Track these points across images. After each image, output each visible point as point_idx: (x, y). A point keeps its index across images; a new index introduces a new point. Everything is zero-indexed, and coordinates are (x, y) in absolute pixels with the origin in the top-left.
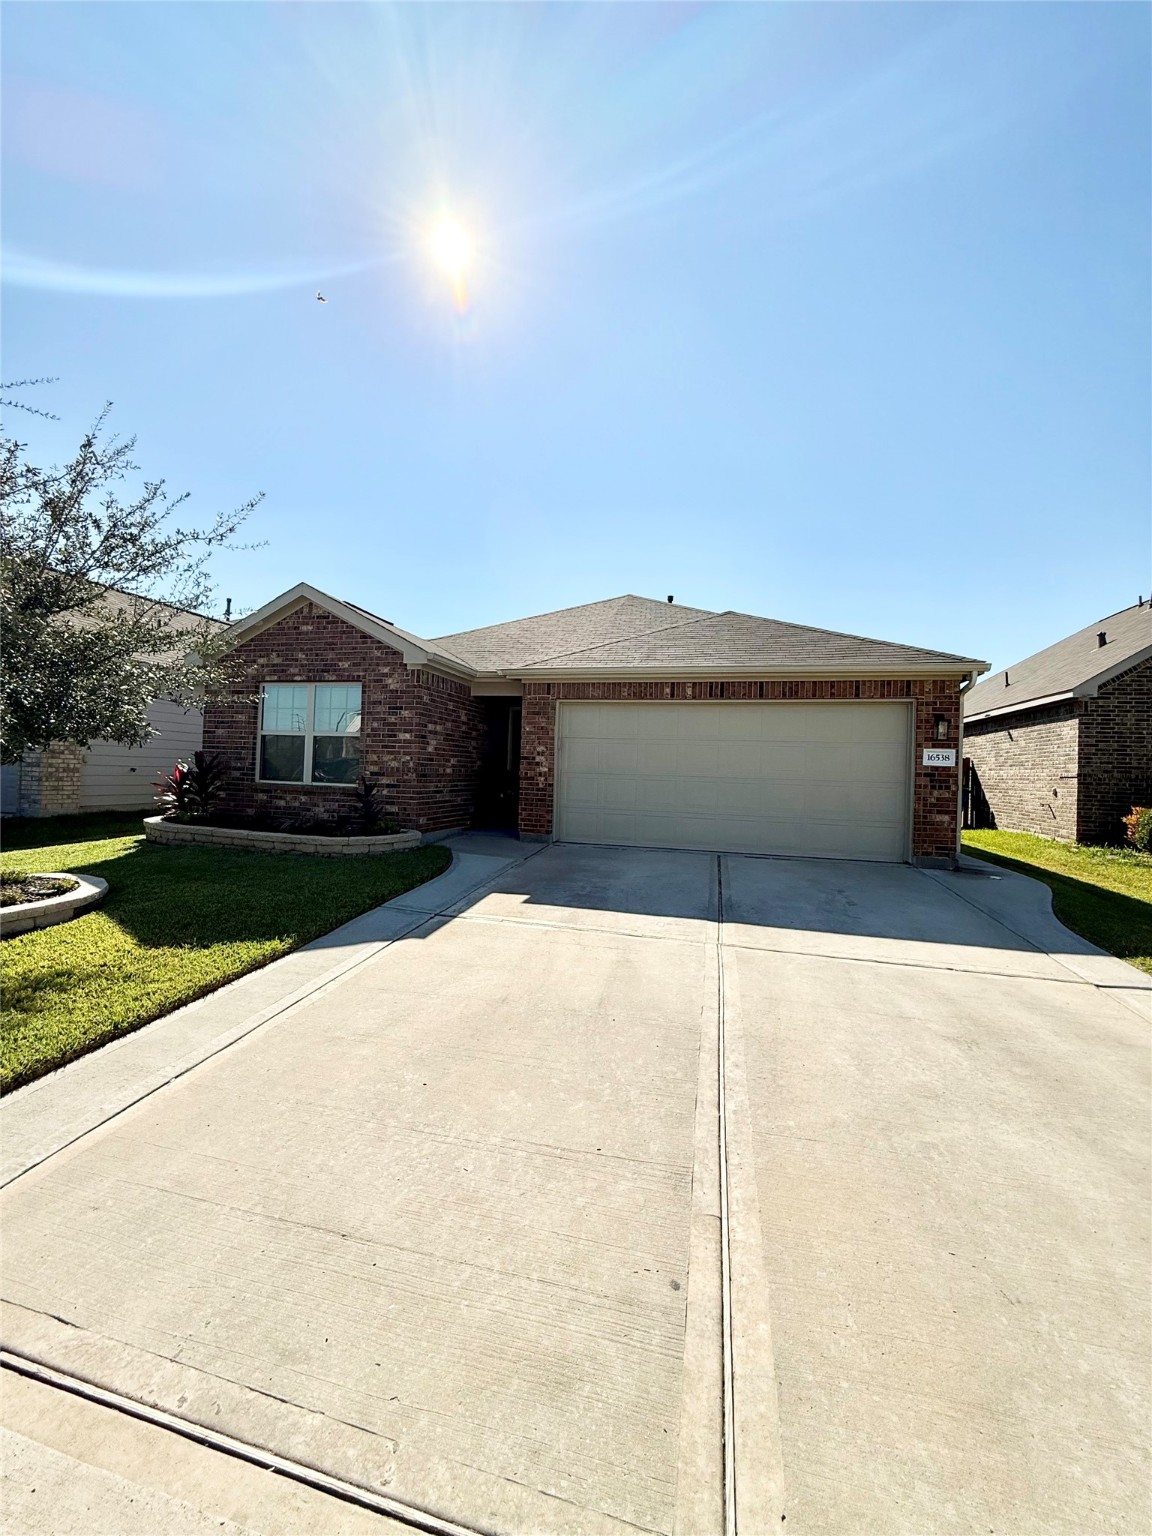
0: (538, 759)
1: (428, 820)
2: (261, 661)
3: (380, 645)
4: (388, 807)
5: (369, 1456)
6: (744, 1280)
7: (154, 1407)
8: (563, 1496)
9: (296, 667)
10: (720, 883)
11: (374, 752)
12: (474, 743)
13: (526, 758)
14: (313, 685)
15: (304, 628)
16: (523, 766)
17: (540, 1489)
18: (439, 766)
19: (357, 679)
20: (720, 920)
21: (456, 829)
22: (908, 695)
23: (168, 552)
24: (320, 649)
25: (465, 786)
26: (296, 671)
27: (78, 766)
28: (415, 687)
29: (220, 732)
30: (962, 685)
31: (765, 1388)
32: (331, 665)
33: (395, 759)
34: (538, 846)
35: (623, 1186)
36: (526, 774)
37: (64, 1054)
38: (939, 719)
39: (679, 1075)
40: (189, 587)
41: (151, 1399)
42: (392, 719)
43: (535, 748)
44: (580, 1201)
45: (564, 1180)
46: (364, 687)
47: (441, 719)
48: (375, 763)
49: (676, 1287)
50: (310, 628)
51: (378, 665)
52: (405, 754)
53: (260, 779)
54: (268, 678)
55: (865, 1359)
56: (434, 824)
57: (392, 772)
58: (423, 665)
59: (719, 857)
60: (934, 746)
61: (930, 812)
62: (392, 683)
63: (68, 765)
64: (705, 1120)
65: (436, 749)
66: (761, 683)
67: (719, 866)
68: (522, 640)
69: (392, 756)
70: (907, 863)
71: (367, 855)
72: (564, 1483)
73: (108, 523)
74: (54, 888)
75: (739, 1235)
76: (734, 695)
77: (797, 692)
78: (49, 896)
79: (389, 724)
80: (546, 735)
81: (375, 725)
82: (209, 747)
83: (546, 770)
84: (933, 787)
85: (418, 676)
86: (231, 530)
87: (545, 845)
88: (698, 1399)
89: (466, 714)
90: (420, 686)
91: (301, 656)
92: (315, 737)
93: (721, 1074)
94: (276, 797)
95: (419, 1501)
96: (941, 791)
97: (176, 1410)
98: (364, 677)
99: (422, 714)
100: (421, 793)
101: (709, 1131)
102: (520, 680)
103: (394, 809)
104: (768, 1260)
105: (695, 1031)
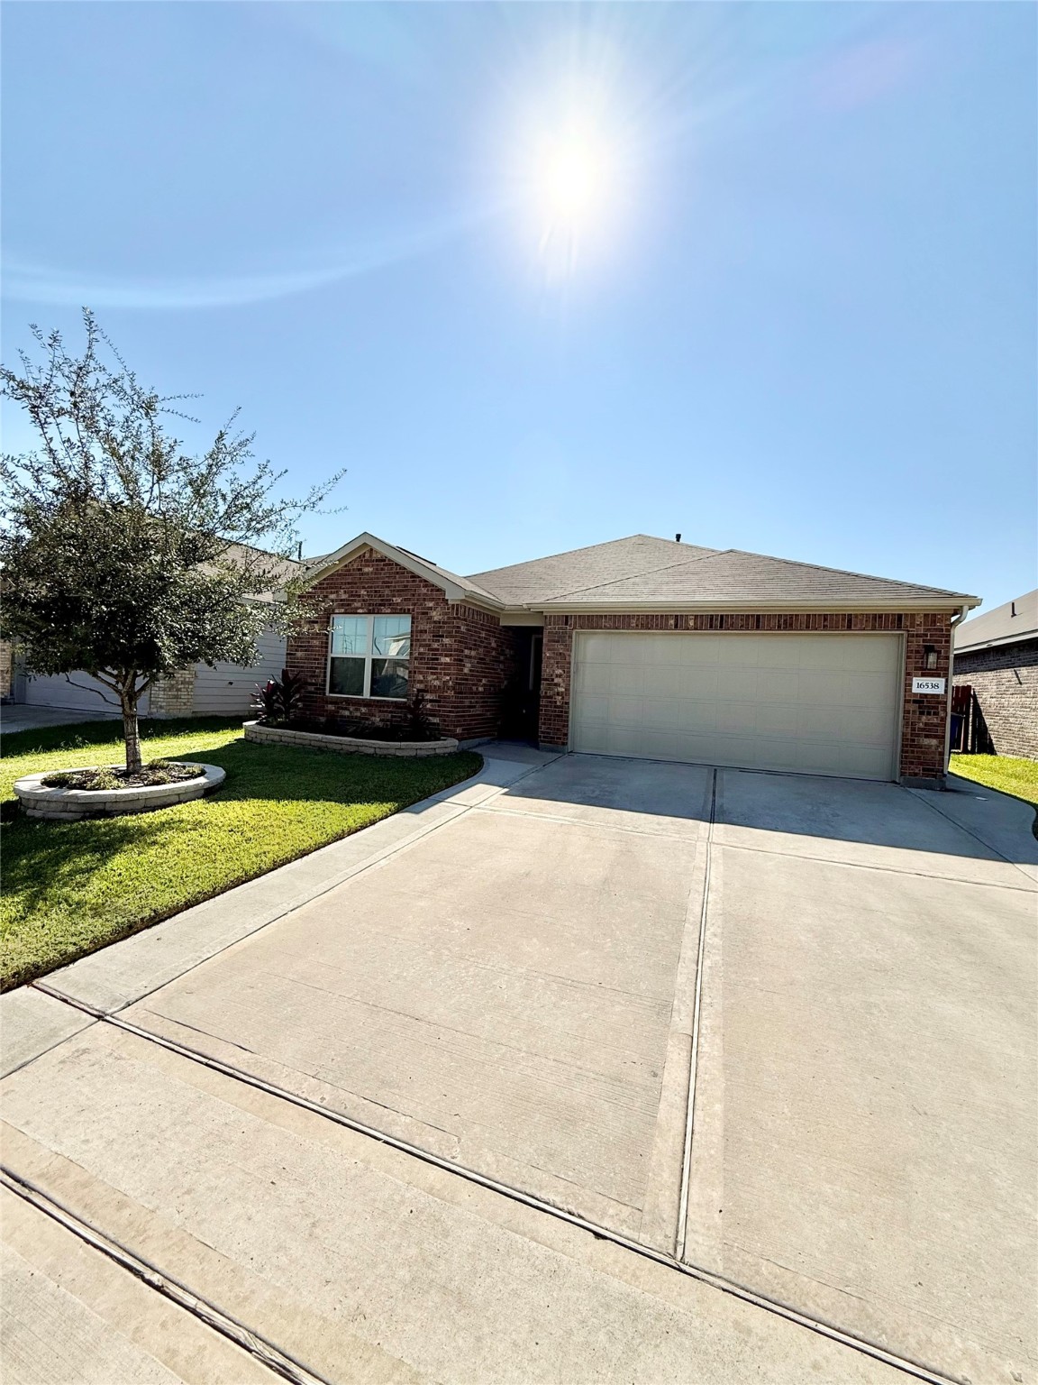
0: (556, 681)
1: (463, 730)
2: (333, 596)
3: (426, 583)
4: (430, 718)
5: (443, 1142)
6: (707, 1077)
7: (306, 1100)
8: (570, 1179)
9: (359, 601)
10: (714, 792)
11: (420, 673)
12: (502, 666)
13: (546, 680)
14: (373, 615)
15: (366, 570)
16: (543, 685)
17: (554, 1173)
18: (473, 685)
19: (408, 612)
20: (712, 821)
21: (486, 739)
22: (899, 628)
23: (273, 518)
24: (378, 587)
25: (491, 702)
26: (359, 605)
27: (192, 680)
28: (454, 618)
29: (299, 654)
30: (953, 619)
31: (716, 1141)
32: (387, 600)
33: (437, 679)
34: (555, 756)
35: (618, 1009)
36: (546, 693)
37: (215, 889)
38: (929, 650)
39: (666, 938)
40: (285, 542)
41: (304, 1096)
42: (435, 645)
43: (554, 671)
44: (585, 1015)
45: (573, 1000)
46: (413, 618)
47: (475, 645)
48: (420, 682)
49: (655, 1075)
50: (371, 569)
51: (424, 600)
52: (445, 674)
53: (330, 692)
54: (337, 611)
55: (794, 1133)
56: (468, 734)
57: (435, 690)
58: (462, 600)
59: (715, 770)
60: (923, 675)
61: (918, 735)
62: (436, 615)
63: (185, 678)
64: (686, 971)
65: (470, 671)
66: (758, 616)
67: (715, 778)
68: (544, 576)
69: (435, 677)
70: (894, 782)
71: (415, 757)
72: (570, 1173)
73: (231, 495)
74: (189, 773)
75: (705, 1048)
76: (732, 627)
77: (791, 625)
78: (186, 779)
79: (433, 650)
80: (564, 661)
81: (422, 650)
82: (290, 667)
83: (563, 690)
84: (922, 713)
85: (457, 610)
86: (320, 499)
87: (560, 755)
88: (666, 1141)
89: (496, 642)
90: (459, 618)
91: (363, 592)
92: (373, 660)
93: (702, 940)
94: (343, 709)
95: (476, 1170)
96: (930, 717)
97: (320, 1104)
98: (413, 611)
99: (460, 642)
100: (458, 707)
101: (688, 978)
102: (542, 612)
103: (436, 720)
104: (726, 1066)
105: (683, 909)
